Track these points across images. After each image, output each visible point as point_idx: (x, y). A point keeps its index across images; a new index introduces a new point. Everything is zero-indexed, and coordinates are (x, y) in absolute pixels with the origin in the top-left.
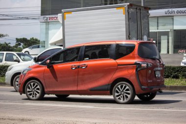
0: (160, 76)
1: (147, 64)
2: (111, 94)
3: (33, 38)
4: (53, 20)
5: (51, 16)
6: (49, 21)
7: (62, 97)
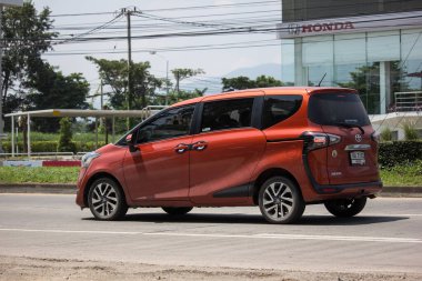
0: (363, 161)
1: (328, 138)
2: (256, 203)
3: (263, 77)
4: (313, 33)
5: (307, 23)
6: (302, 34)
7: (177, 213)
